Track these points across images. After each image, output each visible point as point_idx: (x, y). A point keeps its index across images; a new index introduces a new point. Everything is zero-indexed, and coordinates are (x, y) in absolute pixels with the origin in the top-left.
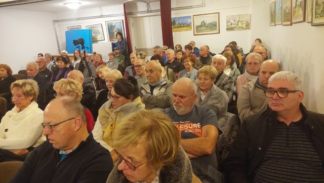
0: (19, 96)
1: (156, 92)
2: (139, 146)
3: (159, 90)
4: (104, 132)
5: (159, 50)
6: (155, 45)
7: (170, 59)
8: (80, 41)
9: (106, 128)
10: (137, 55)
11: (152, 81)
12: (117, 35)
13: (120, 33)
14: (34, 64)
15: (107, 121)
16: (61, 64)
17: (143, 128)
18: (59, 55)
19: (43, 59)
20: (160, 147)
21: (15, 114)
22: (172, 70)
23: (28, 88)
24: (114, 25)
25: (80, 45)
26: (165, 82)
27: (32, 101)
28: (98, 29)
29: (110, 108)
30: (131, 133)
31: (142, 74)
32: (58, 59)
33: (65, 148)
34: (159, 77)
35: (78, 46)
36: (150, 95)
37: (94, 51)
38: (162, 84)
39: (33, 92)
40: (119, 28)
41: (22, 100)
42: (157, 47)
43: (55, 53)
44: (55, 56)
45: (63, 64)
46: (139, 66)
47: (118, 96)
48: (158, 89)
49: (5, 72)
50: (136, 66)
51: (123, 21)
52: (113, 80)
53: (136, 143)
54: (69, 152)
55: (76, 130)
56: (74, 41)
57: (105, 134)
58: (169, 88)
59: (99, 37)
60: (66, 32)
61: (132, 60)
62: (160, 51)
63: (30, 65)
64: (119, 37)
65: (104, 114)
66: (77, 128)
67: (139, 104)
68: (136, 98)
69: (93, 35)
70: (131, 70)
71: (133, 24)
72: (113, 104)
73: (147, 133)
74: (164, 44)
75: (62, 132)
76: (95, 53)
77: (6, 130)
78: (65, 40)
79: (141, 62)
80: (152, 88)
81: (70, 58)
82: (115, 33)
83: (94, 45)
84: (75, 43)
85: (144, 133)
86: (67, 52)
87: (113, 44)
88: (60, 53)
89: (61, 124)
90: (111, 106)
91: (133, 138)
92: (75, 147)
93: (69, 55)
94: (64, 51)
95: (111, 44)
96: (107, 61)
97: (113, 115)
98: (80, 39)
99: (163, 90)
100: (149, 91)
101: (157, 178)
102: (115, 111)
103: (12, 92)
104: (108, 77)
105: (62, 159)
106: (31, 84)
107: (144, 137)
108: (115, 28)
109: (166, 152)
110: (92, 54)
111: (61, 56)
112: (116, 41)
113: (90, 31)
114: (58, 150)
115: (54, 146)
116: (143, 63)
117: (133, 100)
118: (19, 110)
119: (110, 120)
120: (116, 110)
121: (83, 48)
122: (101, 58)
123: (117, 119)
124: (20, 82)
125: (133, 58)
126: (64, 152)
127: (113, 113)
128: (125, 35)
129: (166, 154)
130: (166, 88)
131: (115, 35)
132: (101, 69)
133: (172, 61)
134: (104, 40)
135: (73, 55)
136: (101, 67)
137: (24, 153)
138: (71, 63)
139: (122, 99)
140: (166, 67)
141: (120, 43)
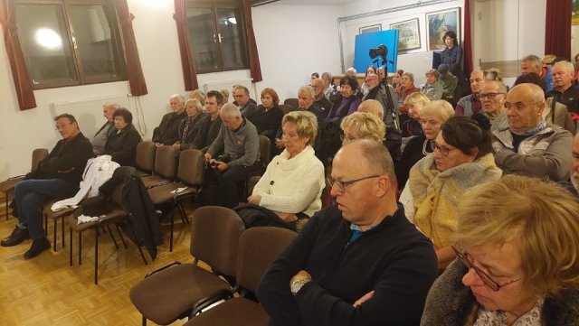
0: (291, 135)
1: (525, 148)
2: (507, 248)
3: (534, 144)
4: (416, 209)
5: (534, 64)
6: (527, 55)
7: (561, 84)
8: (380, 51)
9: (421, 202)
10: (485, 74)
11: (519, 125)
12: (444, 38)
13: (451, 34)
14: (308, 89)
15: (425, 192)
16: (346, 90)
17: (515, 214)
18: (343, 75)
19: (320, 82)
20: (553, 253)
21: (284, 160)
22: (565, 106)
23: (304, 124)
24: (441, 18)
25: (380, 58)
26: (549, 130)
27: (307, 144)
28: (411, 28)
29: (430, 168)
30: (490, 221)
31: (495, 112)
32: (342, 82)
33: (359, 221)
34: (535, 119)
35: (376, 59)
36: (512, 152)
37: (399, 68)
38: (542, 133)
39: (309, 131)
40: (451, 24)
41: (295, 141)
42: (532, 58)
43: (336, 72)
44: (337, 78)
45: (349, 89)
46: (491, 95)
47: (449, 147)
48: (532, 141)
49: (271, 100)
50: (484, 95)
51: (460, 9)
52: (436, 119)
53: (501, 242)
54: (365, 229)
55: (379, 195)
56: (371, 50)
57: (418, 212)
58: (559, 142)
59: (410, 44)
60: (357, 37)
61: (475, 83)
62: (537, 67)
63: (303, 91)
64: (448, 40)
65: (420, 177)
66: (381, 192)
67: (491, 168)
68: (483, 155)
69: (401, 39)
70: (470, 104)
71: (480, 15)
72: (437, 161)
73: (523, 223)
74: (547, 52)
75: (358, 195)
76: (401, 72)
77: (272, 183)
78: (352, 50)
79: (496, 86)
80: (517, 140)
81: (359, 81)
82: (443, 34)
83: (400, 57)
84: (373, 53)
85: (517, 224)
86: (355, 71)
87: (435, 54)
88: (343, 72)
89: (358, 183)
90: (434, 165)
91: (495, 231)
92: (376, 223)
93: (358, 75)
94: (351, 69)
95: (432, 56)
96: (421, 86)
97: (436, 181)
98: (380, 48)
99: (543, 145)
100: (509, 144)
101: (537, 310)
102: (440, 174)
103: (284, 128)
104: (427, 113)
105: (354, 237)
106: (308, 119)
107: (517, 230)
108: (443, 24)
109: (567, 264)
110: (396, 74)
111: (347, 77)
112: (441, 49)
113: (396, 33)
114: (349, 223)
115: (343, 214)
116: (499, 89)
117: (477, 158)
118: (289, 155)
119: (429, 189)
120: (443, 174)
121: (384, 62)
122: (412, 80)
123: (444, 190)
124: (295, 114)
125: (477, 80)
126: (357, 228)
127: (436, 179)
128: (461, 37)
129: (567, 267)
130: (551, 142)
131: (442, 38)
132: (413, 100)
133: (566, 88)
134: (420, 48)
135: (364, 75)
136: (413, 96)
137: (292, 220)
138: (359, 89)
139: (455, 153)
140: (551, 98)
141: (448, 52)
